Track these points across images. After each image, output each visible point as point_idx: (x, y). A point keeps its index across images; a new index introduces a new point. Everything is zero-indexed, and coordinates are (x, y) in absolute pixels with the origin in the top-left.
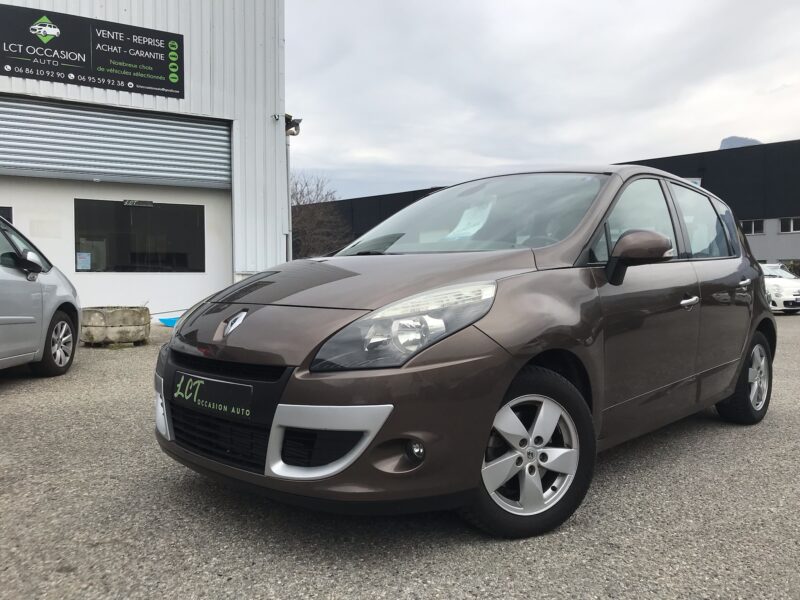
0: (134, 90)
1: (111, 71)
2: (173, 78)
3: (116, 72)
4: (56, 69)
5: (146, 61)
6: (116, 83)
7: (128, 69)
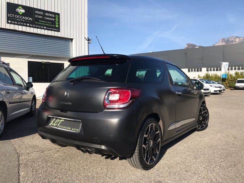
0: (46, 29)
1: (40, 23)
2: (57, 26)
3: (41, 24)
4: (24, 22)
5: (49, 21)
6: (41, 27)
7: (44, 23)
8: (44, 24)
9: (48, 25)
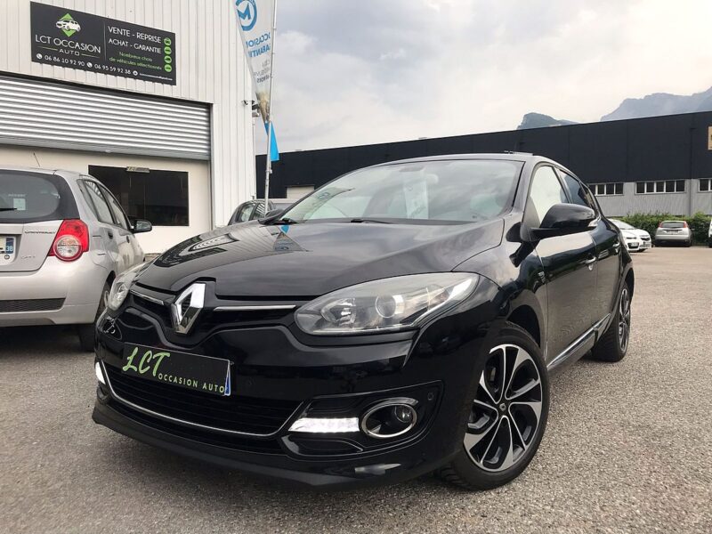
0: (139, 77)
1: (121, 61)
2: (168, 68)
3: (125, 62)
4: (78, 59)
5: (147, 54)
6: (124, 71)
7: (133, 60)
8: (131, 63)
9: (144, 65)
